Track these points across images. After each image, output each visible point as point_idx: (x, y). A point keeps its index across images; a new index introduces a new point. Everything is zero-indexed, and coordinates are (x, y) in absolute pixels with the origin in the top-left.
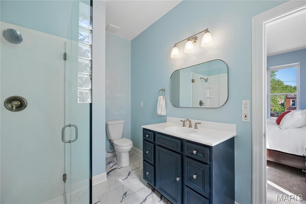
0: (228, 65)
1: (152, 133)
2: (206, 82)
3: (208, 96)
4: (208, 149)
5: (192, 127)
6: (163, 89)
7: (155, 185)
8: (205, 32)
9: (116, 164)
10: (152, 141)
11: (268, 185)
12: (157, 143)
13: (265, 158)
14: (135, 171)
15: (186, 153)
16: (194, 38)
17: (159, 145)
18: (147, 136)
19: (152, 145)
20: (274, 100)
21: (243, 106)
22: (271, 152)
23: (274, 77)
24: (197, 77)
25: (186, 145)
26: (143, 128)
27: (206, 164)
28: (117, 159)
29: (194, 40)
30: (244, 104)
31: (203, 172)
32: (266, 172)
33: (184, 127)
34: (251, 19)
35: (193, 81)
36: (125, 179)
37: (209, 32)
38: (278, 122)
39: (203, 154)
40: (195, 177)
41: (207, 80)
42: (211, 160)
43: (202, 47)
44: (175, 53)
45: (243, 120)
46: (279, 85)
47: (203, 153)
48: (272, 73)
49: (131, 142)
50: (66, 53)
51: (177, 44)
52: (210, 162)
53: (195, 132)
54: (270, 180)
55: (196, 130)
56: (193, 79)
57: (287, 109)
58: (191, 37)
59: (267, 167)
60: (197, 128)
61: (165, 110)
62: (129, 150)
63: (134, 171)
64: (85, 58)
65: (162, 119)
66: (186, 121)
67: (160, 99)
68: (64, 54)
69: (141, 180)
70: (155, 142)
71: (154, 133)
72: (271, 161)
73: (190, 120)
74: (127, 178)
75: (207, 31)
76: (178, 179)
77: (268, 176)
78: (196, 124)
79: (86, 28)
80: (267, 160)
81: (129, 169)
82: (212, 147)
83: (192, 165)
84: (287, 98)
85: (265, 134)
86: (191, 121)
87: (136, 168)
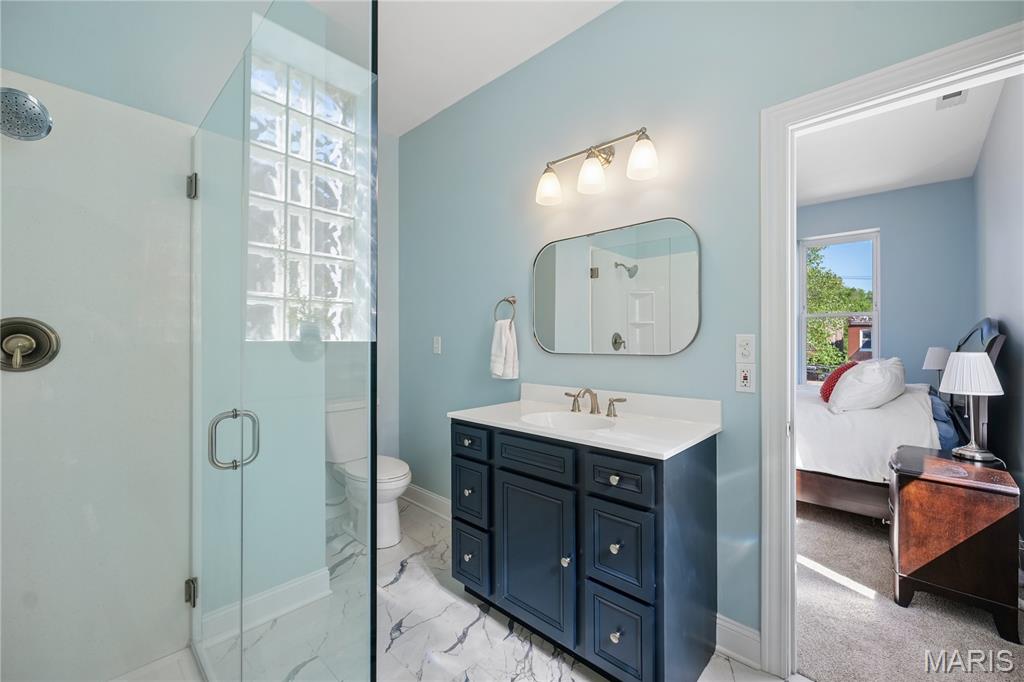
0: (701, 237)
1: (484, 434)
2: (631, 276)
3: (637, 319)
4: (652, 468)
5: (599, 412)
6: (510, 299)
7: (492, 591)
8: (636, 136)
9: (355, 540)
10: (483, 456)
11: (801, 566)
12: (498, 461)
13: (793, 494)
14: (420, 556)
15: (589, 484)
16: (605, 151)
17: (503, 469)
18: (467, 443)
19: (484, 469)
20: (816, 333)
21: (739, 350)
22: (808, 478)
23: (818, 264)
24: (606, 260)
25: (588, 461)
26: (452, 419)
27: (646, 509)
28: (355, 526)
29: (604, 156)
30: (741, 346)
31: (639, 532)
32: (795, 534)
33: (577, 413)
34: (760, 114)
35: (594, 273)
36: (392, 583)
37: (648, 138)
38: (826, 394)
39: (639, 484)
40: (614, 549)
41: (636, 272)
42: (658, 500)
43: (627, 178)
44: (549, 189)
45: (739, 388)
46: (831, 288)
47: (637, 481)
48: (812, 255)
49: (405, 468)
50: (199, 177)
51: (554, 163)
52: (656, 503)
53: (611, 426)
54: (806, 554)
55: (612, 419)
56: (595, 266)
57: (850, 359)
58: (597, 147)
59: (798, 521)
60: (615, 416)
61: (517, 364)
62: (399, 492)
63: (415, 557)
64: (261, 194)
65: (508, 391)
66: (584, 393)
67: (501, 329)
68: (190, 178)
69: (443, 583)
70: (492, 461)
71: (490, 431)
72: (808, 504)
73: (595, 391)
74: (396, 580)
75: (642, 134)
76: (565, 562)
77: (799, 544)
78: (611, 403)
79: (265, 96)
80: (797, 501)
81: (401, 554)
82: (662, 461)
83: (605, 518)
84: (851, 325)
85: (792, 422)
86: (596, 395)
87: (421, 549)
